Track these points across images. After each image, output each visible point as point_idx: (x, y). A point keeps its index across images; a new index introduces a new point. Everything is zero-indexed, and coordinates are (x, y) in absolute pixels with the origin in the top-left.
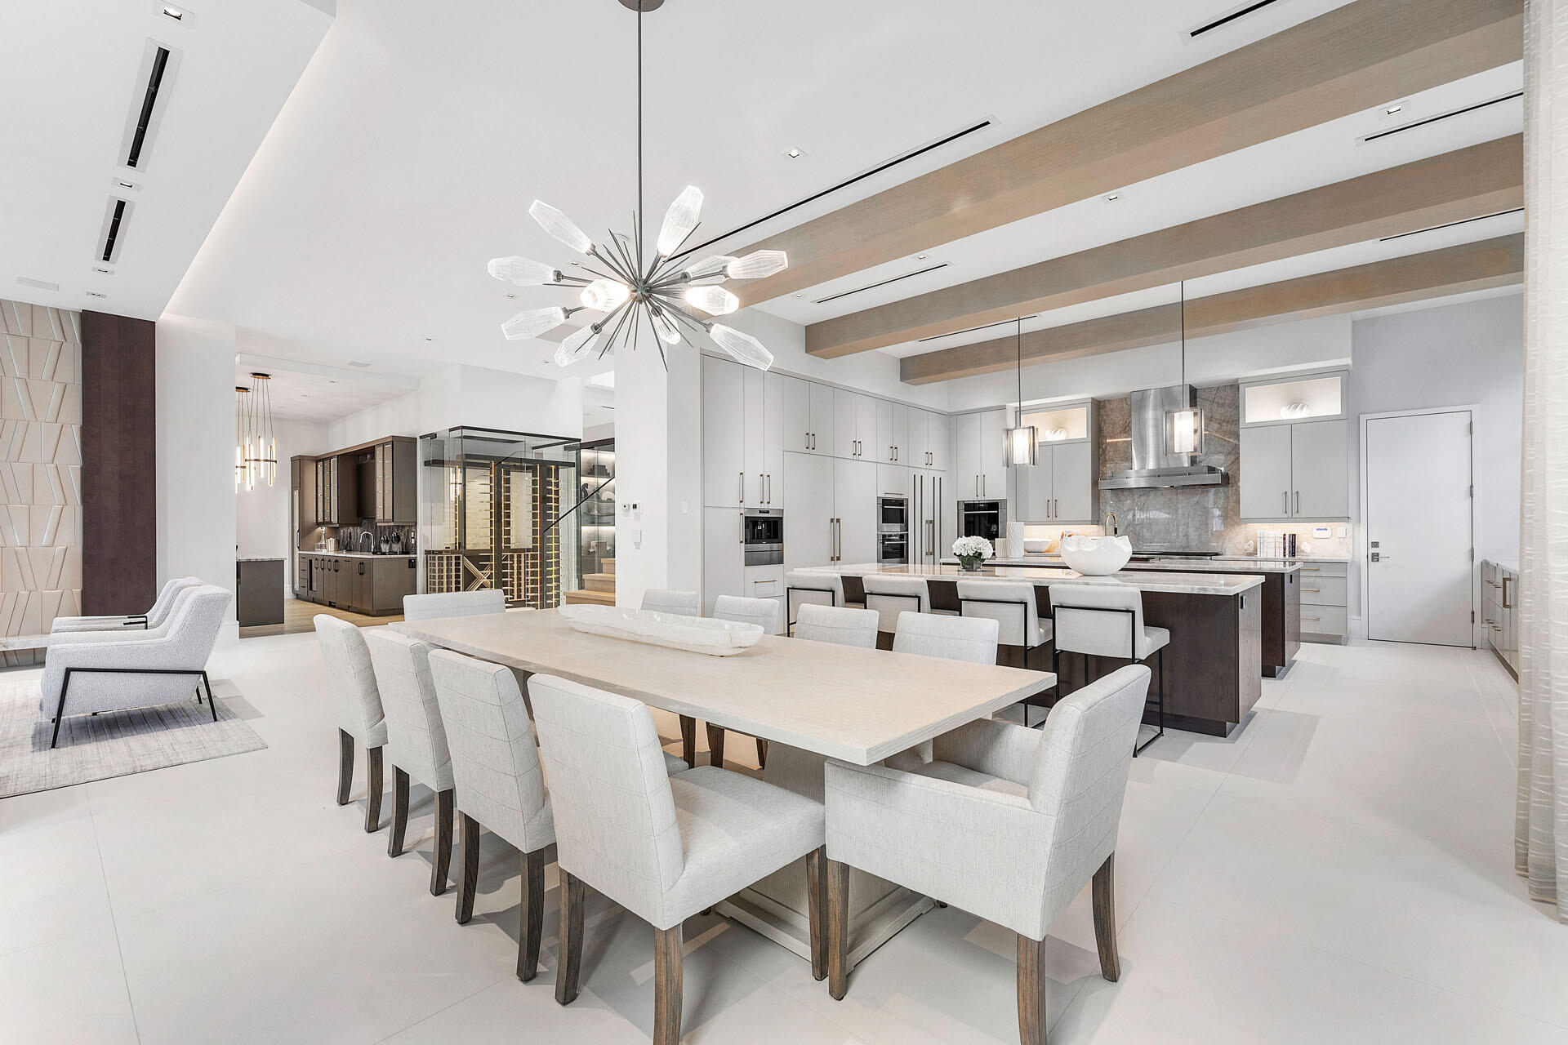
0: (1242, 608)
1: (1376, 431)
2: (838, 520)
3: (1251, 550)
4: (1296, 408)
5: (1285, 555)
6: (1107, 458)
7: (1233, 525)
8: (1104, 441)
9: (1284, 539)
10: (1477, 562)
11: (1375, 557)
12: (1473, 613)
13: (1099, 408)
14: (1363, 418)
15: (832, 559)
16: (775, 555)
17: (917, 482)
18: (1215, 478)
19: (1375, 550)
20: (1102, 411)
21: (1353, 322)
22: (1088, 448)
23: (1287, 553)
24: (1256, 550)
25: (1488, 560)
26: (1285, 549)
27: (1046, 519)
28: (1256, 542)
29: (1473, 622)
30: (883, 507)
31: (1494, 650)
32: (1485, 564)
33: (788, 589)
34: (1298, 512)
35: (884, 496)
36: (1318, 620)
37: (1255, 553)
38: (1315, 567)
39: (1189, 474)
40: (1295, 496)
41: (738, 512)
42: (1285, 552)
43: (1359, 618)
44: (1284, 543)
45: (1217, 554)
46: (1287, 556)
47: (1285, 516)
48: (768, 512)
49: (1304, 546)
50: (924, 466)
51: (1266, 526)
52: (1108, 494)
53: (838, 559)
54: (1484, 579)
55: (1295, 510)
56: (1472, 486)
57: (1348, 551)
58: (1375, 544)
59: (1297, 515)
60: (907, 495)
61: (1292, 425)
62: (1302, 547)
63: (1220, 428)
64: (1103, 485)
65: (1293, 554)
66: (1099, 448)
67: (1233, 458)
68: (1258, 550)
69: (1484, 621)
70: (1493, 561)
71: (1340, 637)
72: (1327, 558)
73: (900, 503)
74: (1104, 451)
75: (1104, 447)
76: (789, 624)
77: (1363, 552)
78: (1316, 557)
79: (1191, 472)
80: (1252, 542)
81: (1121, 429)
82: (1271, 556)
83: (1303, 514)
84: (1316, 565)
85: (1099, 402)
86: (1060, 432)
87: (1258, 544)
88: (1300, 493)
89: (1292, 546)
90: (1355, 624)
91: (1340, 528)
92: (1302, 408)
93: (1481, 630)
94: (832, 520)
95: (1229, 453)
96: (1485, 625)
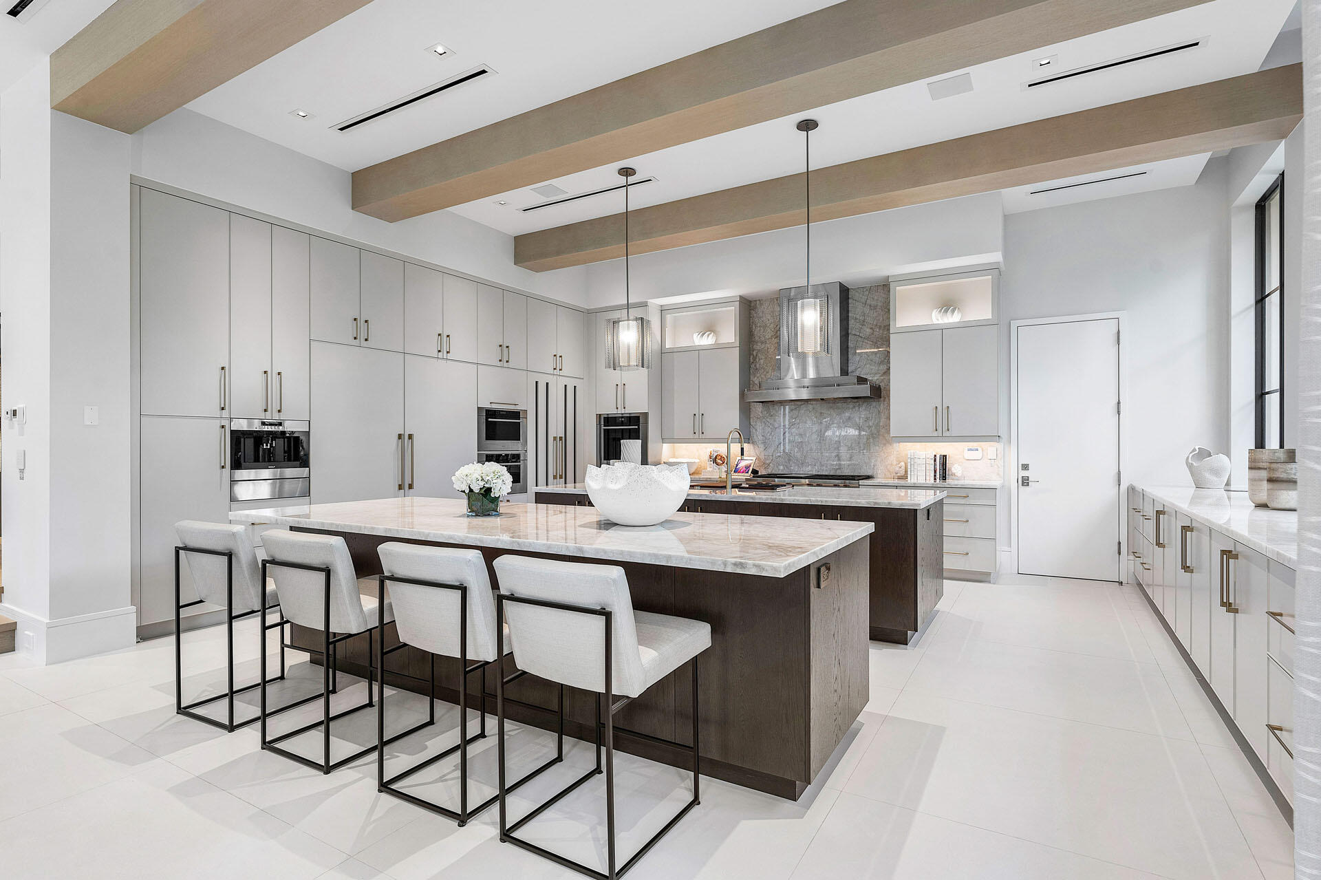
0: (819, 586)
1: (1028, 339)
2: (410, 437)
3: (902, 473)
4: (946, 311)
5: (935, 479)
6: (758, 366)
7: (885, 444)
8: (755, 346)
9: (935, 460)
10: (1124, 487)
11: (1025, 482)
12: (1119, 543)
13: (748, 306)
14: (1014, 324)
15: (400, 487)
16: (299, 485)
17: (541, 392)
18: (864, 390)
19: (1025, 473)
20: (752, 312)
21: (1005, 216)
22: (735, 354)
23: (938, 476)
24: (906, 472)
25: (1134, 484)
26: (935, 472)
27: (692, 436)
28: (906, 464)
29: (1119, 553)
30: (486, 420)
31: (1140, 585)
32: (1132, 490)
33: (177, 550)
34: (948, 430)
35: (488, 406)
36: (967, 554)
37: (905, 477)
38: (963, 492)
39: (838, 385)
40: (945, 411)
41: (218, 423)
42: (935, 476)
43: (1009, 549)
44: (935, 465)
45: (868, 477)
46: (938, 480)
47: (935, 434)
48: (280, 424)
49: (954, 468)
50: (551, 371)
51: (918, 445)
52: (759, 407)
53: (411, 487)
54: (1131, 507)
55: (945, 428)
56: (1119, 403)
57: (998, 474)
58: (1025, 467)
59: (947, 434)
60: (524, 403)
61: (942, 329)
62: (953, 469)
63: (873, 334)
64: (751, 398)
65: (944, 478)
66: (750, 354)
67: (883, 368)
68: (909, 473)
69: (1130, 552)
70: (1139, 486)
71: (989, 574)
72: (978, 483)
73: (516, 415)
74: (755, 359)
75: (755, 353)
76: (178, 607)
77: (1013, 474)
78: (967, 482)
79: (840, 382)
80: (903, 463)
81: (772, 334)
82: (921, 480)
83: (954, 432)
84: (965, 492)
85: (750, 302)
86: (708, 336)
87: (909, 465)
88: (950, 408)
89: (943, 468)
90: (1006, 558)
91: (991, 448)
92: (953, 311)
93: (1128, 565)
94: (400, 436)
95: (881, 363)
96: (1132, 557)
